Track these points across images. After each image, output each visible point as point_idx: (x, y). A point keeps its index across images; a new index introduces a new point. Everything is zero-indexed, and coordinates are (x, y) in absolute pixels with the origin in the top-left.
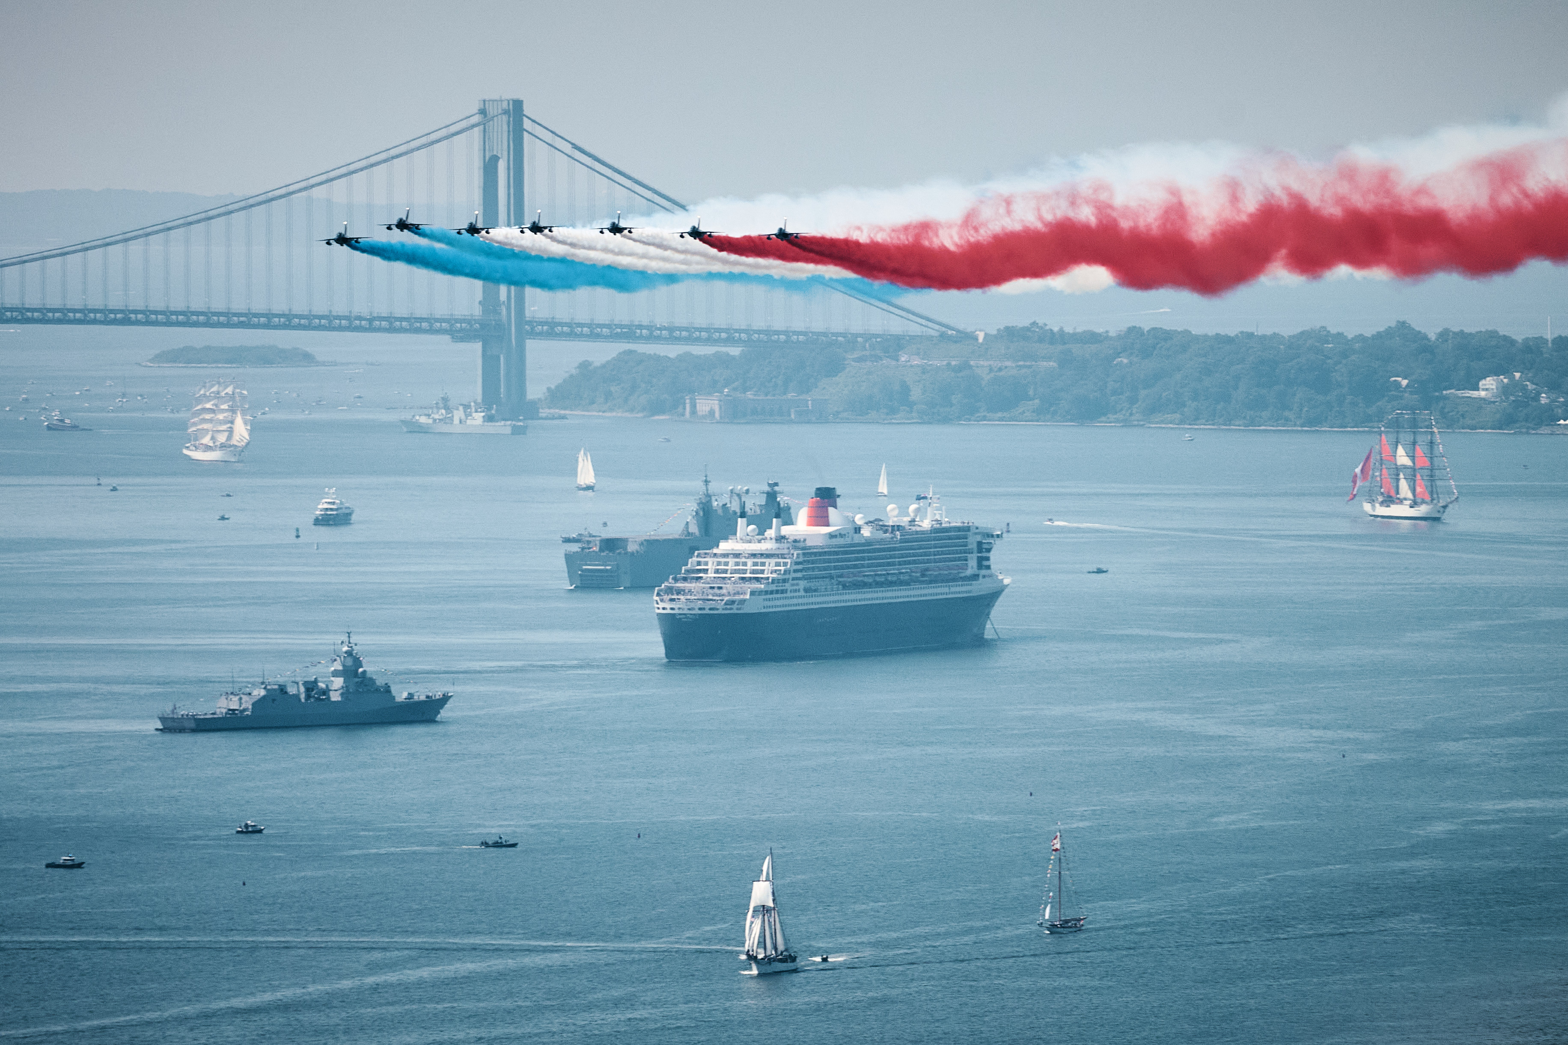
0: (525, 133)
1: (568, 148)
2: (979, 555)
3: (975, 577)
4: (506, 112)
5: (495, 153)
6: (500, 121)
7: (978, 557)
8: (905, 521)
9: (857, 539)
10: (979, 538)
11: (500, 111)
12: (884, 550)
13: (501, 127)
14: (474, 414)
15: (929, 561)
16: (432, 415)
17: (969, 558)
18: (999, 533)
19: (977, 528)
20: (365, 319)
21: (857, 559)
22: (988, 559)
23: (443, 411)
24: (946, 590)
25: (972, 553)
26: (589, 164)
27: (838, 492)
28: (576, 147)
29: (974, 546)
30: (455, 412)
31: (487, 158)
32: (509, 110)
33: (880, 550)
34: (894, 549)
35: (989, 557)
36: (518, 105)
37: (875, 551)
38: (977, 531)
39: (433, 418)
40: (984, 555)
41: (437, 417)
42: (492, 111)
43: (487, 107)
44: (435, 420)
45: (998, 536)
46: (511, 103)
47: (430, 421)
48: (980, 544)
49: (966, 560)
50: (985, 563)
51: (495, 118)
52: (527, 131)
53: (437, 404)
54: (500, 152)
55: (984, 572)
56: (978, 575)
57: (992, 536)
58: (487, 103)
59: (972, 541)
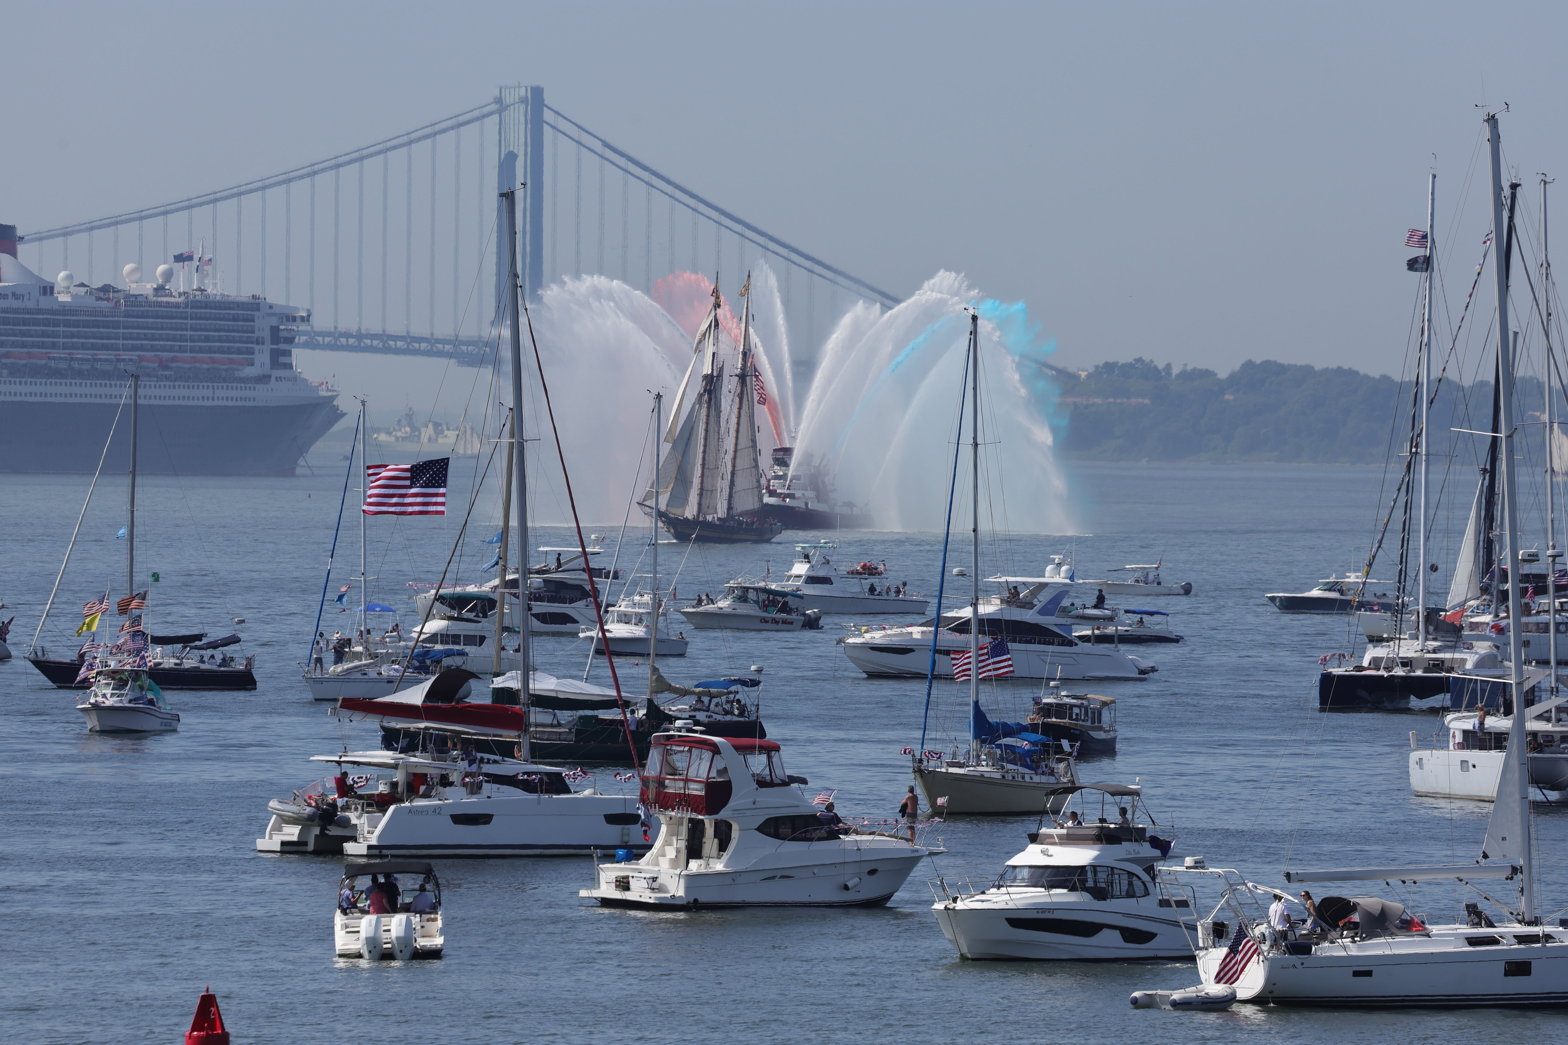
0: (545, 125)
1: (597, 146)
2: (275, 347)
3: (264, 379)
4: (524, 100)
5: (511, 149)
6: (516, 111)
7: (272, 350)
8: (147, 288)
9: (45, 302)
10: (274, 321)
11: (517, 100)
12: (96, 325)
13: (517, 117)
14: (446, 432)
15: (181, 350)
16: (394, 433)
17: (256, 351)
18: (304, 314)
19: (271, 307)
20: (352, 336)
21: (44, 334)
22: (288, 353)
23: (408, 429)
24: (208, 393)
25: (263, 343)
26: (623, 166)
27: (19, 233)
28: (606, 145)
29: (267, 334)
30: (423, 430)
31: (503, 156)
32: (526, 98)
33: (87, 324)
34: (116, 326)
35: (290, 351)
36: (537, 93)
37: (76, 324)
38: (271, 311)
39: (395, 436)
40: (283, 346)
41: (399, 434)
42: (508, 100)
43: (503, 95)
44: (397, 438)
45: (303, 319)
46: (529, 89)
47: (392, 439)
48: (275, 330)
49: (253, 353)
50: (282, 360)
51: (512, 107)
52: (548, 124)
53: (399, 421)
54: (516, 147)
55: (276, 373)
56: (269, 377)
57: (294, 319)
58: (503, 90)
59: (262, 326)
